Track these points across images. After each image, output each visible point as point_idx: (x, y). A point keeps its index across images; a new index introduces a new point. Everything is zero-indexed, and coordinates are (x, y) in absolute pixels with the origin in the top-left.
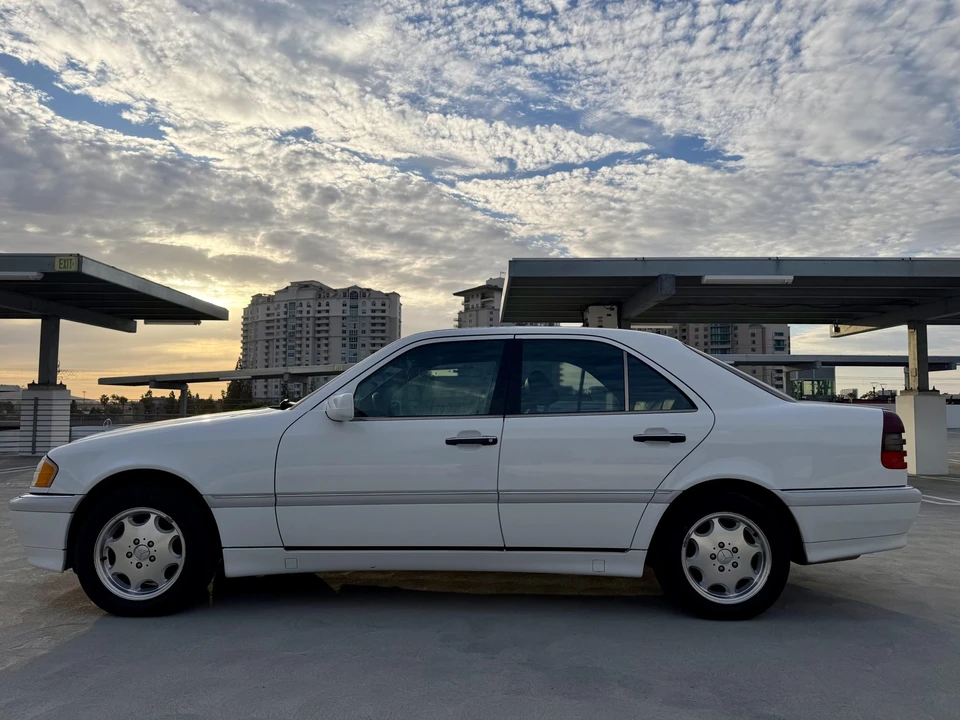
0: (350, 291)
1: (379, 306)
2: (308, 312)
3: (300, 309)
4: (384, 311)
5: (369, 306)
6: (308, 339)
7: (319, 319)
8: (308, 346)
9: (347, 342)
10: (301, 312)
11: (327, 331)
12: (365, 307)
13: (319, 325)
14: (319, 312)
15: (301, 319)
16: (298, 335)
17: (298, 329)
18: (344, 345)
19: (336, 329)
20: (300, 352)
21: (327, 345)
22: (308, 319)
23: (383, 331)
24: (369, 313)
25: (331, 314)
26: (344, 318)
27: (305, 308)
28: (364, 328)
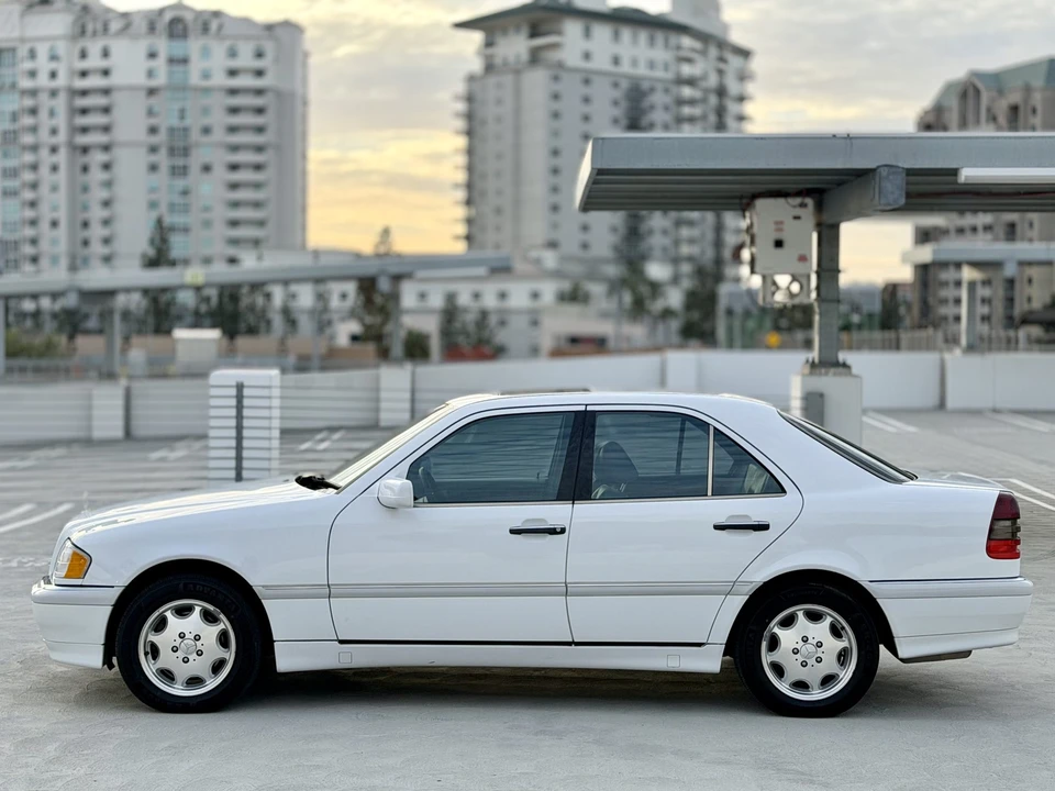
0: (168, 16)
1: (246, 59)
2: (53, 75)
3: (28, 65)
4: (259, 73)
5: (218, 61)
6: (54, 150)
7: (84, 93)
8: (55, 168)
9: (162, 158)
10: (33, 74)
11: (106, 129)
12: (209, 63)
13: (84, 111)
14: (84, 74)
15: (33, 93)
16: (28, 139)
17: (28, 121)
18: (153, 168)
19: (130, 122)
20: (34, 186)
21: (107, 167)
22: (54, 93)
23: (260, 130)
24: (220, 79)
25: (114, 80)
26: (152, 92)
27: (43, 64)
28: (206, 121)
